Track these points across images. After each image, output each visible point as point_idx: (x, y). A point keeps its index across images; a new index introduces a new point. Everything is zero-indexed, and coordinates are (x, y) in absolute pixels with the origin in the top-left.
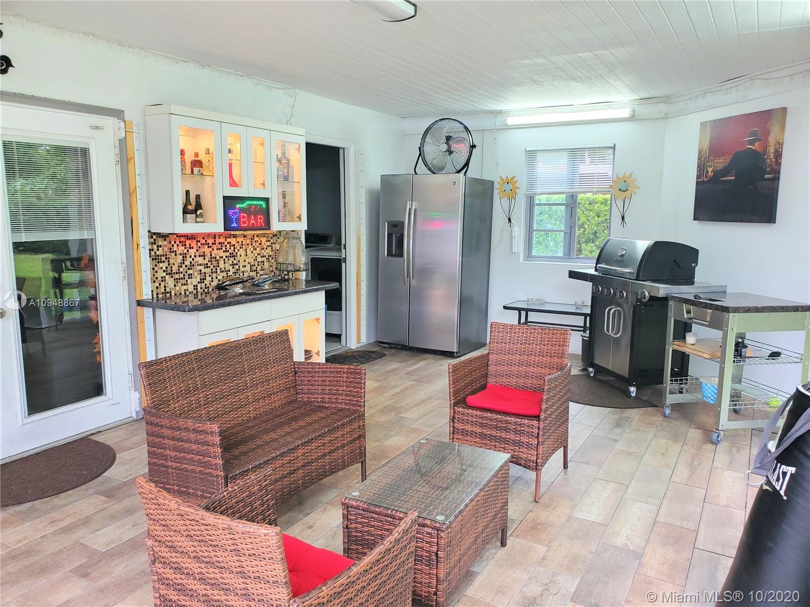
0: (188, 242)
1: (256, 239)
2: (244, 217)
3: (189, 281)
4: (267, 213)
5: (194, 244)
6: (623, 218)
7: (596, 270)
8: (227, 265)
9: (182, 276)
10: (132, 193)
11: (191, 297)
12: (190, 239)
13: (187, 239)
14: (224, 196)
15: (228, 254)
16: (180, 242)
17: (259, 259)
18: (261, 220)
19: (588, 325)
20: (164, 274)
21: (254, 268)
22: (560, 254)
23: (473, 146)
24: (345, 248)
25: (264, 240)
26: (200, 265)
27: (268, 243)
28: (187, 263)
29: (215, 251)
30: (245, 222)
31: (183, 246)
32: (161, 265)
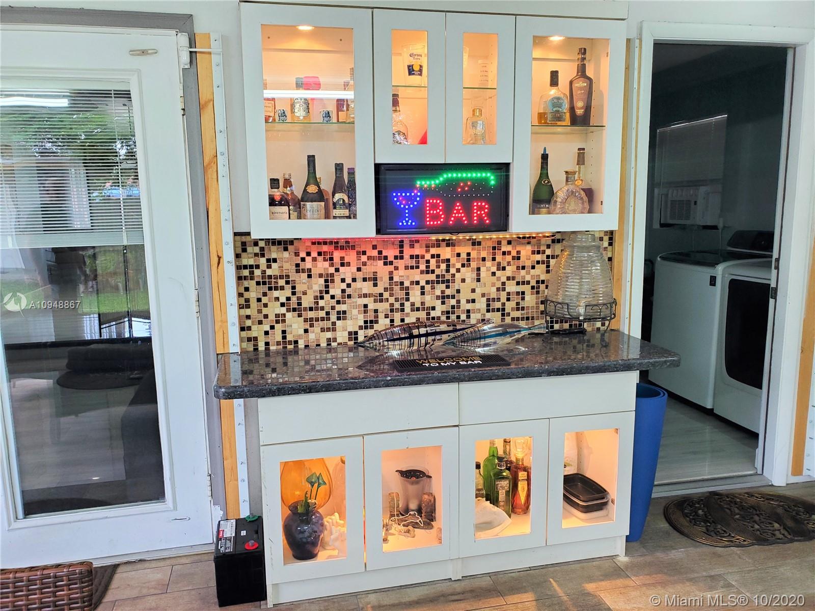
8: (428, 297)
10: (209, 164)
12: (342, 248)
13: (336, 248)
16: (320, 254)
18: (481, 210)
30: (435, 217)
31: (325, 260)
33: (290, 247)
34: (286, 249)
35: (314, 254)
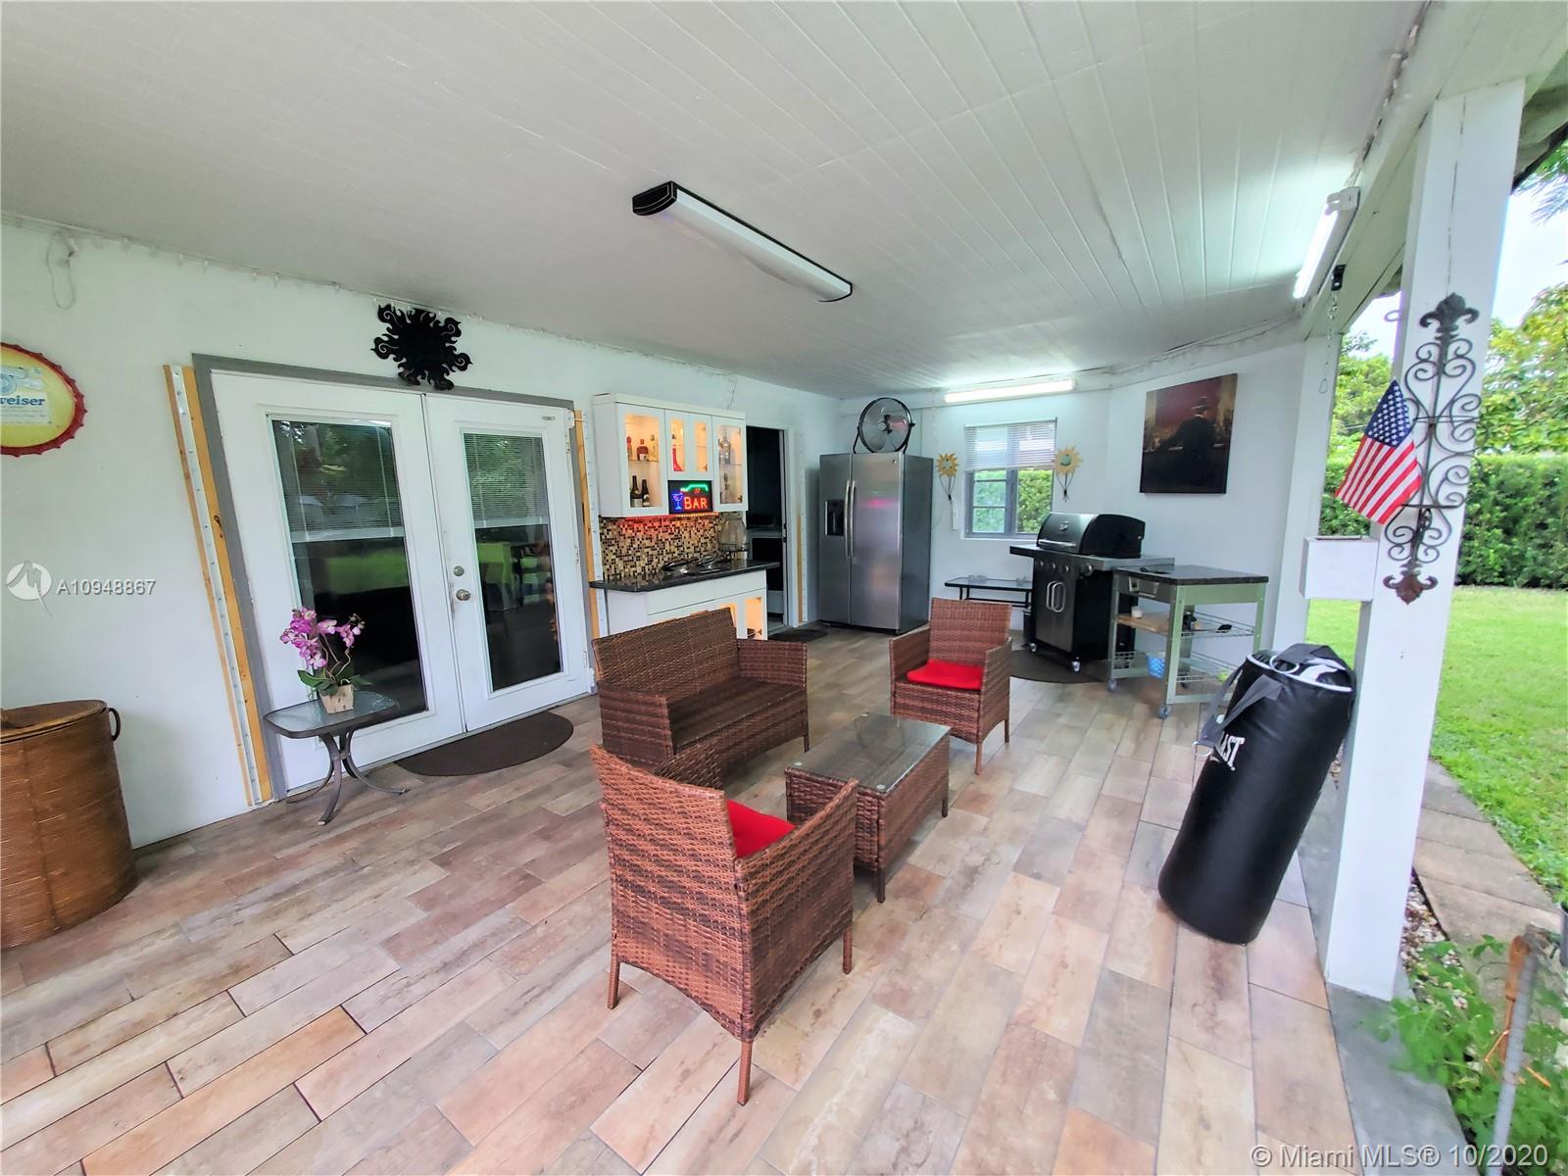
0: (636, 526)
1: (700, 521)
2: (687, 500)
3: (638, 563)
4: (709, 496)
5: (641, 528)
6: (1065, 492)
7: (1038, 545)
8: (672, 547)
9: (630, 558)
10: (583, 479)
11: (640, 578)
12: (637, 523)
13: (635, 523)
14: (669, 481)
15: (673, 536)
16: (628, 526)
17: (702, 540)
18: (704, 503)
19: (1030, 601)
20: (614, 557)
21: (698, 549)
22: (1001, 530)
23: (912, 425)
24: (785, 528)
25: (706, 522)
26: (648, 547)
27: (711, 525)
28: (635, 546)
29: (661, 534)
30: (688, 505)
31: (631, 529)
32: (611, 548)
33: (616, 523)
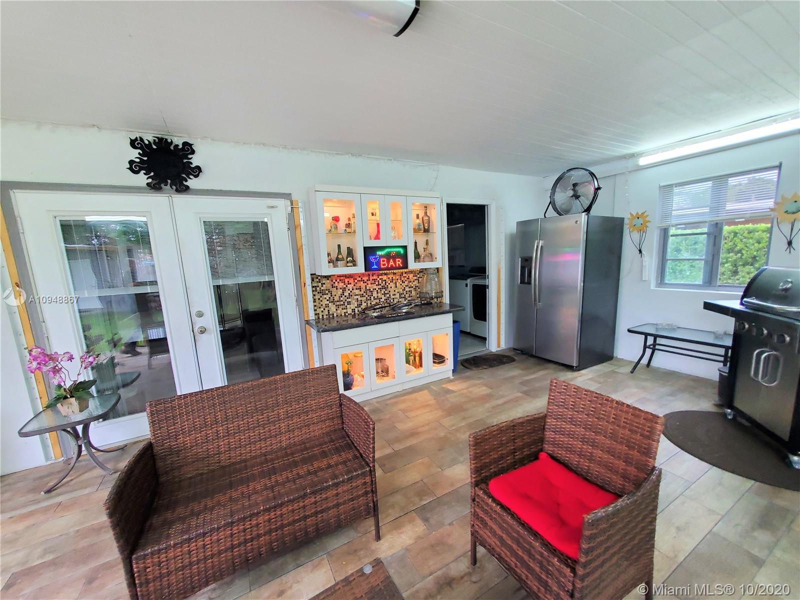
1: (404, 275)
2: (384, 261)
3: (348, 306)
4: (405, 258)
5: (351, 281)
7: (742, 304)
8: (379, 294)
9: (342, 303)
10: (300, 248)
13: (346, 278)
14: (364, 248)
15: (380, 287)
16: (340, 280)
17: (407, 289)
18: (399, 262)
20: (328, 302)
23: (599, 188)
24: (488, 278)
25: (411, 276)
30: (384, 265)
31: (342, 282)
33: (330, 278)
34: (328, 279)
35: (338, 281)
